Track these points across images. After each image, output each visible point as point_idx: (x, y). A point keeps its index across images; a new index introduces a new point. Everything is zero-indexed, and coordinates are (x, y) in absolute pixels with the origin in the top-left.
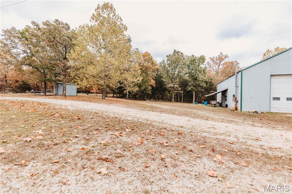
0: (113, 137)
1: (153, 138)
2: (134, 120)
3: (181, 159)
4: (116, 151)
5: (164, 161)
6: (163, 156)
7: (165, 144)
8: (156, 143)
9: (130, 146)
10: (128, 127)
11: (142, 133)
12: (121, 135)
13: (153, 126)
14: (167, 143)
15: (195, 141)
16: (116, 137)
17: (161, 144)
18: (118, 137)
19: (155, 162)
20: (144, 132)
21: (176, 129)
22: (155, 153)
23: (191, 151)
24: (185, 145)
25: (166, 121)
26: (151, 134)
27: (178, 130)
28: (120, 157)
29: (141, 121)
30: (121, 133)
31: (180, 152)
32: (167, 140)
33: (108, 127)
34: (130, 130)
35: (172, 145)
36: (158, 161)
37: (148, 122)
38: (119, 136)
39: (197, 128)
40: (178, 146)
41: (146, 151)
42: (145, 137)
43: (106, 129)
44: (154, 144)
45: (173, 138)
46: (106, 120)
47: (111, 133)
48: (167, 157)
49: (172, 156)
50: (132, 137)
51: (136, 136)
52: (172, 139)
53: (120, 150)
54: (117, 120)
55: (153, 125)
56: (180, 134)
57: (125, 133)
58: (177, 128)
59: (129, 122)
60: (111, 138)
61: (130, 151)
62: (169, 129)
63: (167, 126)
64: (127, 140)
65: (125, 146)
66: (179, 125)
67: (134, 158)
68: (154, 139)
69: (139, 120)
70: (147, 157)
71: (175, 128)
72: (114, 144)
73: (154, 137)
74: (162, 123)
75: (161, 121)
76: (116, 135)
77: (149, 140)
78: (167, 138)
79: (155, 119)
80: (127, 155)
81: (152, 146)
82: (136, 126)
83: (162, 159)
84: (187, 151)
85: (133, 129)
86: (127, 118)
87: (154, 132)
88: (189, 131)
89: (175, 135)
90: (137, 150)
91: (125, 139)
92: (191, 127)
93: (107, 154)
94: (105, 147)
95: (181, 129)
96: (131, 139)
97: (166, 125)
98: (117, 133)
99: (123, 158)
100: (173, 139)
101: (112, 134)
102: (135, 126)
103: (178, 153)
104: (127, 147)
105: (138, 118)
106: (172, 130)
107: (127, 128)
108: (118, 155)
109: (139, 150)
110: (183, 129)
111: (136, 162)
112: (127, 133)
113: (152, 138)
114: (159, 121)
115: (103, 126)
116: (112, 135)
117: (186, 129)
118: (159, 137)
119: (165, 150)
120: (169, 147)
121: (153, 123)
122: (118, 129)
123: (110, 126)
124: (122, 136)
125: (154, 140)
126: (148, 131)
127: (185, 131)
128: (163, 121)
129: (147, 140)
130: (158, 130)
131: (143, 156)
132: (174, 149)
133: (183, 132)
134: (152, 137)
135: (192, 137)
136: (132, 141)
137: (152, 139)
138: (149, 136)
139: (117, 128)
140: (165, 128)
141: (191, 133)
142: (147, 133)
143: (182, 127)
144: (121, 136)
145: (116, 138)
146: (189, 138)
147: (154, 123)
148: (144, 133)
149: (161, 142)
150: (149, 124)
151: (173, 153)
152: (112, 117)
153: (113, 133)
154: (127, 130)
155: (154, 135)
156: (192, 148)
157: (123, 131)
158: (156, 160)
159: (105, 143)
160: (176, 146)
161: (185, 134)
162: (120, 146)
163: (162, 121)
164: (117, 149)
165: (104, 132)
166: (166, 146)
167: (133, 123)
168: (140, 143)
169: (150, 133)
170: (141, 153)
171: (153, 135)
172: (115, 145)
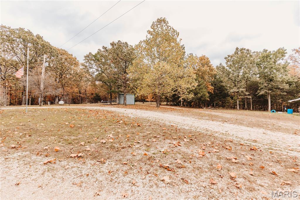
0: (172, 146)
1: (217, 151)
2: (191, 129)
3: (259, 182)
4: (176, 161)
5: (234, 180)
6: (233, 175)
7: (234, 160)
8: (221, 158)
9: (191, 157)
10: (185, 137)
11: (202, 145)
12: (179, 144)
13: (215, 138)
14: (236, 159)
15: (278, 162)
16: (175, 146)
17: (227, 159)
18: (176, 146)
19: (222, 179)
20: (204, 144)
21: (247, 143)
22: (222, 169)
23: (274, 173)
24: (263, 165)
25: (231, 133)
26: (213, 147)
27: (249, 145)
28: (181, 167)
29: (200, 131)
30: (179, 143)
31: (257, 173)
32: (235, 155)
33: (166, 136)
34: (188, 140)
35: (243, 162)
36: (226, 180)
37: (208, 133)
38: (177, 146)
39: (279, 145)
40: (253, 165)
41: (210, 165)
42: (206, 149)
43: (163, 137)
44: (219, 158)
45: (243, 153)
46: (163, 129)
47: (169, 141)
48: (238, 176)
49: (245, 176)
50: (191, 147)
51: (196, 147)
52: (242, 156)
53: (180, 161)
54: (174, 128)
55: (215, 136)
56: (253, 150)
57: (183, 143)
58: (247, 142)
59: (186, 131)
60: (169, 146)
61: (191, 162)
62: (236, 143)
63: (234, 139)
64: (186, 150)
65: (185, 156)
66: (251, 139)
67: (197, 172)
68: (217, 152)
69: (198, 130)
70: (212, 172)
71: (245, 142)
72: (173, 153)
73: (218, 151)
74: (227, 134)
75: (224, 132)
76: (175, 145)
77: (212, 154)
78: (235, 153)
79: (216, 130)
80: (188, 167)
81: (216, 160)
82: (194, 137)
83: (232, 178)
84: (267, 173)
85: (191, 140)
86: (183, 127)
87: (217, 145)
88: (266, 147)
89: (245, 151)
90: (199, 163)
91: (183, 149)
92: (269, 142)
93: (168, 163)
94: (165, 155)
95: (254, 144)
96: (191, 150)
97: (232, 138)
98: (175, 142)
99: (185, 169)
100: (243, 155)
101: (170, 143)
102: (193, 136)
103: (253, 174)
104: (187, 158)
105: (197, 128)
106: (241, 145)
107: (185, 138)
108: (179, 166)
109: (201, 163)
110: (257, 144)
111: (199, 176)
112: (186, 143)
113: (216, 152)
114: (222, 132)
115: (161, 134)
116: (171, 144)
117: (261, 144)
118: (225, 151)
119: (235, 167)
120: (239, 165)
121: (214, 134)
122: (176, 138)
123: (167, 135)
124: (180, 146)
125: (218, 153)
126: (210, 143)
127: (261, 146)
128: (227, 133)
129: (209, 153)
130: (221, 143)
131: (207, 170)
132: (247, 168)
133: (257, 148)
134: (215, 150)
135: (272, 155)
136: (192, 152)
137: (216, 153)
138: (211, 149)
139: (175, 137)
140: (231, 140)
141: (270, 150)
142: (208, 145)
143: (255, 141)
144: (179, 145)
145: (174, 147)
146: (268, 156)
147: (216, 135)
148: (204, 145)
149: (228, 158)
150: (209, 135)
151: (247, 173)
152: (168, 125)
153: (171, 142)
154: (185, 140)
155: (218, 148)
156: (274, 170)
157: (180, 140)
158: (223, 177)
159: (164, 151)
160: (249, 165)
161: (261, 151)
162: (179, 156)
163: (225, 132)
164: (177, 159)
165: (162, 140)
166: (235, 163)
167: (190, 133)
168: (201, 156)
169: (212, 146)
170: (204, 166)
171: (216, 147)
172: (175, 154)
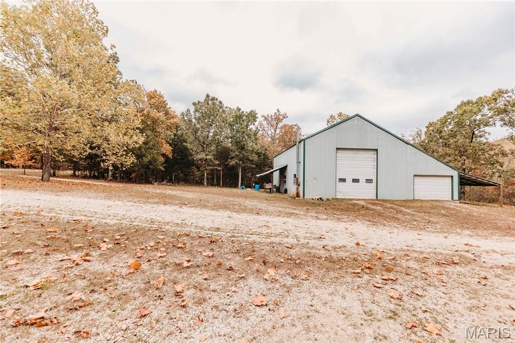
0: (65, 266)
1: (162, 255)
2: (122, 223)
3: (212, 287)
4: (69, 298)
5: (180, 297)
6: (179, 288)
7: (186, 264)
8: (167, 265)
9: (109, 278)
10: (105, 240)
11: (138, 250)
12: (88, 258)
13: (164, 233)
14: (189, 261)
15: (238, 252)
16: (73, 265)
17: (176, 264)
18: (77, 264)
19: (162, 302)
20: (142, 247)
21: (207, 234)
22: (164, 283)
23: (231, 269)
24: (222, 261)
25: (189, 222)
26: (157, 249)
27: (210, 235)
28: (80, 307)
29: (139, 224)
30: (87, 255)
31: (213, 274)
32: (189, 256)
33: (51, 246)
34: (110, 246)
35: (198, 263)
36: (169, 299)
37: (153, 226)
38: (80, 263)
39: (242, 230)
40: (209, 264)
41: (144, 283)
42: (145, 255)
43: (45, 250)
44: (164, 266)
45: (200, 250)
46: (49, 230)
47: (60, 256)
48: (187, 287)
49: (196, 284)
50: (115, 259)
51: (125, 256)
52: (199, 254)
53: (81, 293)
54: (80, 226)
55: (163, 230)
56: (214, 242)
57: (98, 253)
58: (209, 232)
59: (109, 228)
60: (58, 268)
61: (106, 289)
62: (195, 235)
63: (192, 230)
64: (101, 267)
65: (95, 281)
66: (213, 226)
67: (116, 304)
68: (164, 257)
69: (135, 224)
70: (146, 295)
71: (206, 232)
72: (66, 282)
73: (165, 254)
74: (183, 224)
75: (180, 222)
76: (74, 261)
77: (153, 262)
78: (190, 252)
79: (168, 219)
80: (98, 301)
81: (158, 271)
82: (125, 237)
83: (177, 294)
84: (224, 271)
85: (117, 243)
86: (104, 221)
87: (165, 244)
88: (229, 235)
89: (204, 246)
90: (125, 285)
91: (96, 266)
92: (232, 228)
93: (43, 308)
94: (39, 291)
95: (216, 233)
96: (112, 265)
97: (188, 229)
98: (76, 256)
99: (88, 309)
100: (201, 252)
101: (62, 260)
102: (123, 235)
103: (208, 278)
104: (97, 284)
105: (133, 220)
106: (200, 237)
107: (104, 242)
108: (75, 305)
109: (130, 284)
110: (220, 233)
111: (119, 311)
112: (104, 252)
113: (161, 257)
114: (176, 221)
115: (39, 243)
116: (63, 263)
117: (224, 232)
118: (175, 252)
119: (185, 275)
120: (192, 269)
121: (163, 227)
122: (80, 247)
123: (57, 243)
124: (89, 261)
125: (163, 259)
126: (152, 244)
127: (222, 235)
128: (184, 222)
129: (149, 261)
130: (173, 239)
131: (137, 295)
132: (201, 271)
133: (219, 238)
134: (159, 254)
135: (233, 245)
136: (113, 268)
137: (161, 259)
138: (153, 254)
139: (78, 245)
140: (188, 233)
141: (232, 239)
142: (149, 248)
143: (218, 229)
144: (86, 261)
145: (72, 268)
146: (229, 247)
147: (167, 227)
148: (143, 249)
149: (178, 262)
150: (154, 230)
151: (200, 279)
152: (66, 221)
153: (66, 257)
154: (104, 247)
155: (165, 250)
156: (232, 264)
157: (92, 249)
158: (164, 298)
159: (38, 283)
160: (205, 265)
161: (222, 241)
162: (81, 283)
163: (182, 221)
164: (72, 291)
165: (39, 258)
166: (187, 267)
167: (118, 230)
168: (132, 271)
169: (157, 247)
170: (134, 289)
171: (162, 249)
172: (70, 283)
